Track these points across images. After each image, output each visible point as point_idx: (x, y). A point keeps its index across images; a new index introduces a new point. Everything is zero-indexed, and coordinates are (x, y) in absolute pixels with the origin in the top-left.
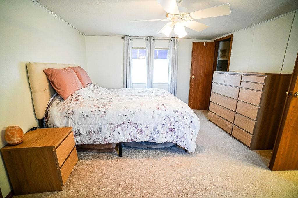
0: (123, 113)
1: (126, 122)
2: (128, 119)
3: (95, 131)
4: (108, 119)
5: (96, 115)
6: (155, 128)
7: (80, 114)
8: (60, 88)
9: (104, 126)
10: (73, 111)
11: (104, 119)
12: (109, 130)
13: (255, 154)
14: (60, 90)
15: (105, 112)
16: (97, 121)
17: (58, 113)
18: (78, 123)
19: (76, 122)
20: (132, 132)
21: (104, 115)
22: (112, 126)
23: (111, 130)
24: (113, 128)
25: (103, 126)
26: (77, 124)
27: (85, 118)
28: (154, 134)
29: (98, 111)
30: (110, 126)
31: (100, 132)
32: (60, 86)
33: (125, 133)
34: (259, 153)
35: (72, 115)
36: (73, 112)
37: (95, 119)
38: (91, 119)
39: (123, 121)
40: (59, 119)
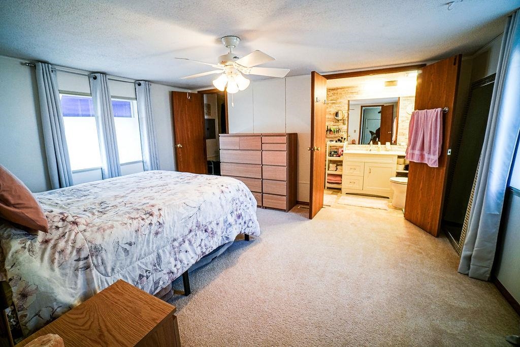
0: (186, 214)
1: (194, 227)
2: (195, 221)
3: (150, 268)
4: (168, 233)
5: (147, 236)
6: (225, 222)
7: (114, 247)
8: (20, 202)
9: (164, 251)
10: (95, 248)
11: (162, 238)
12: (173, 253)
13: (291, 214)
14: (23, 208)
15: (160, 224)
16: (151, 247)
17: (52, 269)
18: (113, 270)
19: (109, 270)
20: (202, 240)
21: (160, 230)
22: (176, 244)
23: (175, 252)
24: (178, 247)
25: (161, 251)
26: (110, 275)
27: (128, 251)
28: (225, 230)
29: (149, 226)
30: (173, 246)
31: (159, 265)
32: (19, 197)
33: (195, 245)
34: (293, 211)
35: (94, 258)
36: (96, 250)
37: (145, 244)
38: (139, 247)
39: (189, 227)
40: (62, 285)
